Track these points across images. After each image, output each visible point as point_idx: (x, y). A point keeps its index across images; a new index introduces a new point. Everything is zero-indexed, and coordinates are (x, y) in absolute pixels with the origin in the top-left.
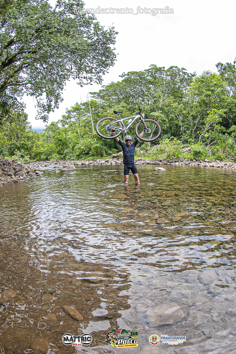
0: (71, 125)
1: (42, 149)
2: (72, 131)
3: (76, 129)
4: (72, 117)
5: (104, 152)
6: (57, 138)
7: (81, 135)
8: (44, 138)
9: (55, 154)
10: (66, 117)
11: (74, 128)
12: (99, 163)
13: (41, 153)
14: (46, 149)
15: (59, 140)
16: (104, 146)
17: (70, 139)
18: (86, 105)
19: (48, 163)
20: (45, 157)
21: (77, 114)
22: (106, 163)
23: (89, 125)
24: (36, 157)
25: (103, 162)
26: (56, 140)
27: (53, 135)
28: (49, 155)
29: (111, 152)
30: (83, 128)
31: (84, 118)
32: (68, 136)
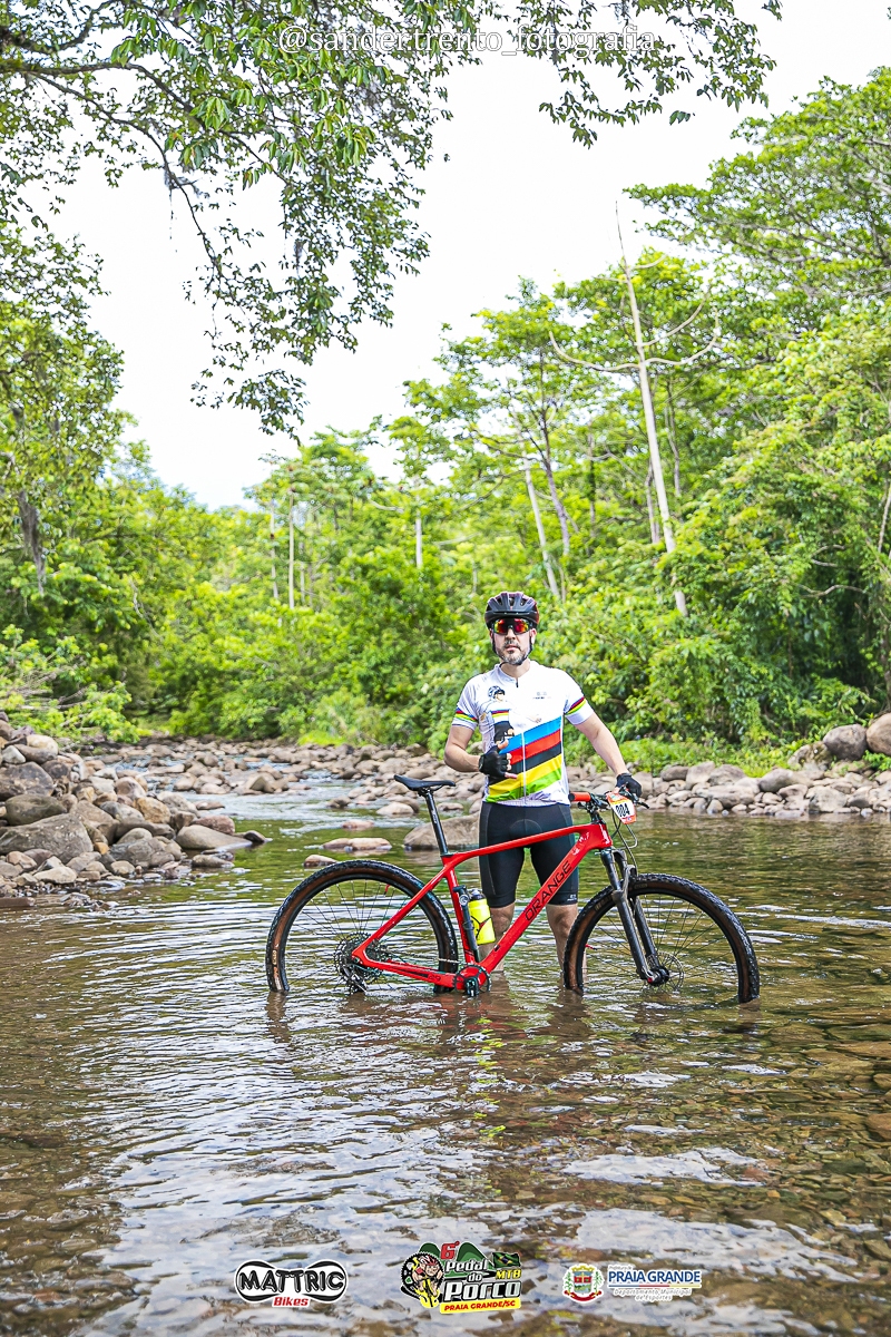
0: (479, 466)
1: (231, 643)
2: (487, 520)
3: (518, 499)
4: (485, 403)
5: (753, 704)
6: (365, 569)
7: (556, 554)
8: (257, 557)
9: (341, 695)
10: (439, 396)
11: (497, 495)
12: (708, 800)
13: (220, 674)
14: (265, 646)
15: (377, 587)
16: (757, 653)
17: (465, 579)
18: (602, 302)
19: (277, 761)
20: (253, 712)
21: (528, 375)
22: (769, 797)
23: (624, 473)
24: (173, 701)
25: (745, 787)
26: (355, 588)
27: (324, 541)
28: (289, 697)
29: (810, 711)
30: (575, 497)
31: (584, 415)
32: (447, 556)
